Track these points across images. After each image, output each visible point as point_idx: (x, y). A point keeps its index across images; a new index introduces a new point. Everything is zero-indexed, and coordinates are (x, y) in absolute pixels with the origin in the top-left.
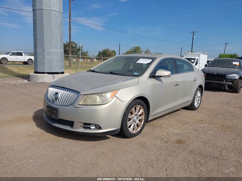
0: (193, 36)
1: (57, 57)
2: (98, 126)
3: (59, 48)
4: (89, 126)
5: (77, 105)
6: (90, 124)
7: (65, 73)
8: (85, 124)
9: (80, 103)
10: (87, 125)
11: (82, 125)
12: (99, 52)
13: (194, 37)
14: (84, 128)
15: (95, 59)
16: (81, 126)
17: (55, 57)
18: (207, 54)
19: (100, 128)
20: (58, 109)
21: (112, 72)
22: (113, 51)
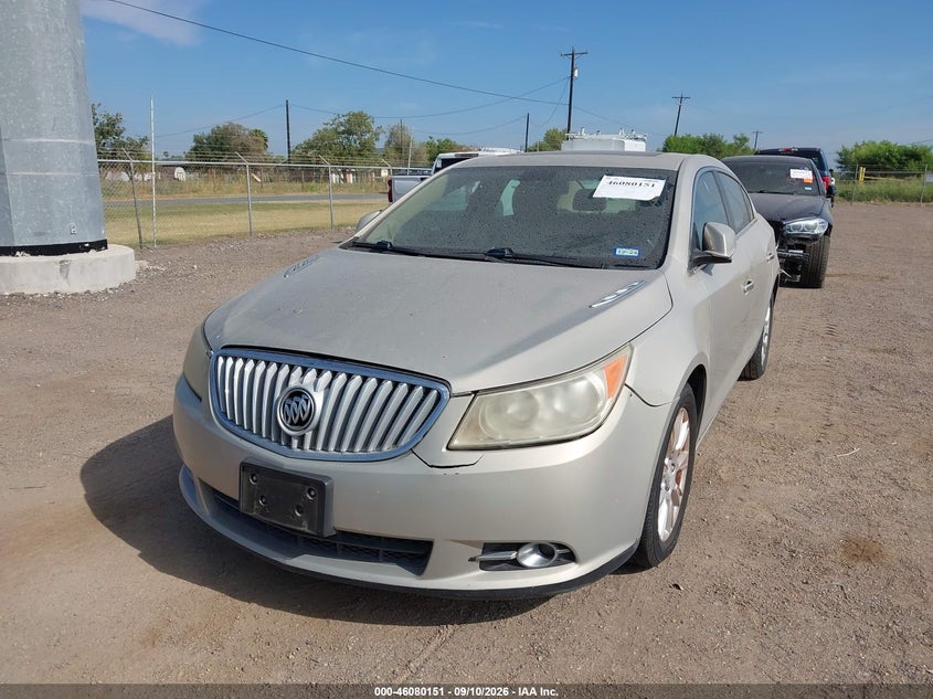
0: (573, 71)
1: (69, 170)
2: (560, 546)
3: (75, 126)
4: (513, 555)
5: (444, 450)
6: (517, 546)
7: (109, 245)
8: (489, 547)
9: (456, 443)
10: (500, 554)
11: (477, 552)
12: (197, 140)
13: (576, 74)
14: (485, 565)
15: (180, 170)
16: (472, 560)
17: (60, 170)
18: (643, 140)
19: (570, 557)
20: (328, 478)
21: (502, 251)
22: (256, 131)
